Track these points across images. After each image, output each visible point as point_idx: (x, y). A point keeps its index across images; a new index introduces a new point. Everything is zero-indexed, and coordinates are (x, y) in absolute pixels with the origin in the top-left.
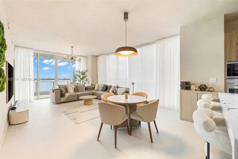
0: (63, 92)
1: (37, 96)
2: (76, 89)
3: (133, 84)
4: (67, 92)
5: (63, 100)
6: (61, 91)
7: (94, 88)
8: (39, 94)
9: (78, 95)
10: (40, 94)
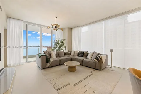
0: (48, 58)
1: (26, 59)
2: (58, 55)
3: (112, 51)
4: (51, 57)
5: (48, 65)
6: (47, 57)
7: (71, 53)
8: (27, 57)
9: (60, 60)
10: (29, 57)
